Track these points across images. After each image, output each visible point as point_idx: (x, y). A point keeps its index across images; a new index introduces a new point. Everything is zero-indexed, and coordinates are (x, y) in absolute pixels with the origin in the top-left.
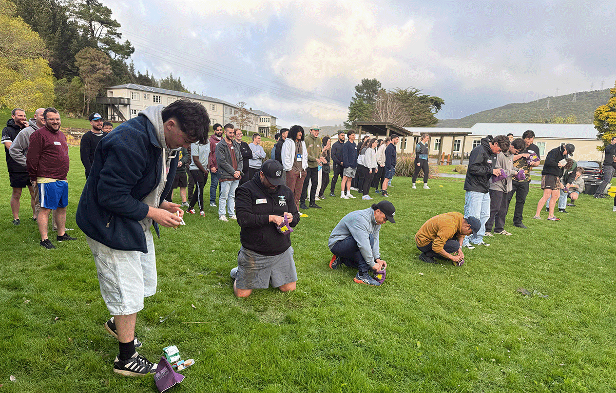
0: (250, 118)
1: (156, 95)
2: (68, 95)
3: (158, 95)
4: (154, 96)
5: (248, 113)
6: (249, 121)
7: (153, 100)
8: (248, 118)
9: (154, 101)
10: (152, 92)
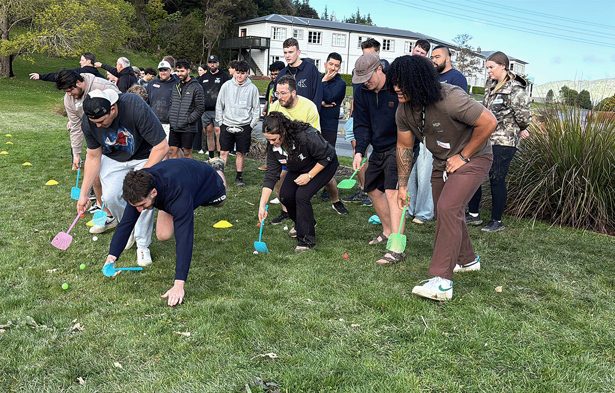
0: (478, 63)
1: (313, 30)
2: (179, 36)
3: (317, 30)
4: (310, 33)
5: (473, 54)
6: (475, 68)
7: (308, 39)
8: (472, 63)
9: (310, 41)
10: (307, 26)
